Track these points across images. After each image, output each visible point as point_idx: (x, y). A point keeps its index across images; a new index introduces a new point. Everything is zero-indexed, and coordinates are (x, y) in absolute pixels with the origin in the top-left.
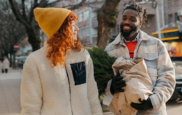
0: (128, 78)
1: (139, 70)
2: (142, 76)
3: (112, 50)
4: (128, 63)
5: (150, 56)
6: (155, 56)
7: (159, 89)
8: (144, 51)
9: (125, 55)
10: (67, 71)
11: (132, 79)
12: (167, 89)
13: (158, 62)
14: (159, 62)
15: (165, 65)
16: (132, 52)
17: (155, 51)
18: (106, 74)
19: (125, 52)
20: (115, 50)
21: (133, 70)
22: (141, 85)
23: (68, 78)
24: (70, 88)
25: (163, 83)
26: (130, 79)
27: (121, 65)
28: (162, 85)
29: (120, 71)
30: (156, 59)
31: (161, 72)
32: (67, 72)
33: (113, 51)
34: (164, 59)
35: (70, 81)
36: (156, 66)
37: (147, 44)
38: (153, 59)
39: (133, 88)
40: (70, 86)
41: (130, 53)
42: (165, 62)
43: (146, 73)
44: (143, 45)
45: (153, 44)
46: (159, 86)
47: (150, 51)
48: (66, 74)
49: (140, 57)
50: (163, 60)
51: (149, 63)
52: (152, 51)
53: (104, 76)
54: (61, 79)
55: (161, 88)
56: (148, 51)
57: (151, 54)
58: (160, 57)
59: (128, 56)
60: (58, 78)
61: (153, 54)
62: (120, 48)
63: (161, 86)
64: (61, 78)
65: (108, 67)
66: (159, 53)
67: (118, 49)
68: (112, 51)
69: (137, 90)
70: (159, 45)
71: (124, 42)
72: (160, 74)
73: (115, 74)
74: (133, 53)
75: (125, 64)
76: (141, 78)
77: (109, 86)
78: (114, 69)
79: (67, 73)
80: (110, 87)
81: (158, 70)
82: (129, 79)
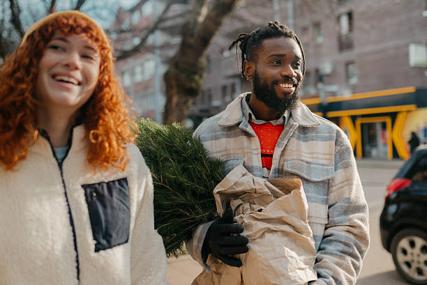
0: (256, 233)
1: (287, 212)
2: (294, 227)
3: (216, 138)
4: (257, 187)
5: (315, 168)
6: (327, 170)
7: (333, 265)
8: (301, 155)
9: (250, 159)
10: (72, 207)
11: (268, 236)
12: (353, 263)
13: (332, 187)
14: (334, 188)
15: (349, 198)
16: (268, 151)
17: (328, 157)
18: (194, 209)
19: (250, 151)
20: (224, 140)
21: (271, 210)
22: (292, 257)
23: (74, 231)
24: (77, 261)
25: (341, 247)
26: (262, 236)
27: (239, 189)
28: (338, 250)
29: (235, 203)
30: (329, 180)
31: (337, 213)
32: (70, 209)
33: (217, 142)
34: (349, 181)
35: (78, 240)
36: (325, 197)
37: (309, 135)
38: (321, 179)
39: (270, 266)
40: (77, 257)
41: (263, 155)
42: (350, 190)
43: (305, 221)
44: (299, 138)
45: (325, 139)
46: (331, 254)
47: (315, 155)
48: (68, 215)
49: (289, 170)
50: (346, 183)
51: (312, 188)
52: (321, 156)
53: (188, 211)
54: (46, 234)
55: (336, 259)
56: (310, 156)
57: (318, 164)
58: (339, 176)
59: (257, 161)
60: (37, 231)
61: (323, 165)
62: (239, 138)
63: (337, 255)
64: (49, 231)
65: (201, 189)
66: (336, 164)
67: (232, 140)
68: (213, 141)
69: (283, 275)
70: (338, 144)
71: (250, 122)
72: (335, 219)
73: (220, 210)
74: (271, 156)
75: (249, 188)
76: (291, 233)
77: (199, 242)
78: (218, 198)
79: (70, 212)
80: (201, 245)
81: (329, 207)
82: (258, 235)
